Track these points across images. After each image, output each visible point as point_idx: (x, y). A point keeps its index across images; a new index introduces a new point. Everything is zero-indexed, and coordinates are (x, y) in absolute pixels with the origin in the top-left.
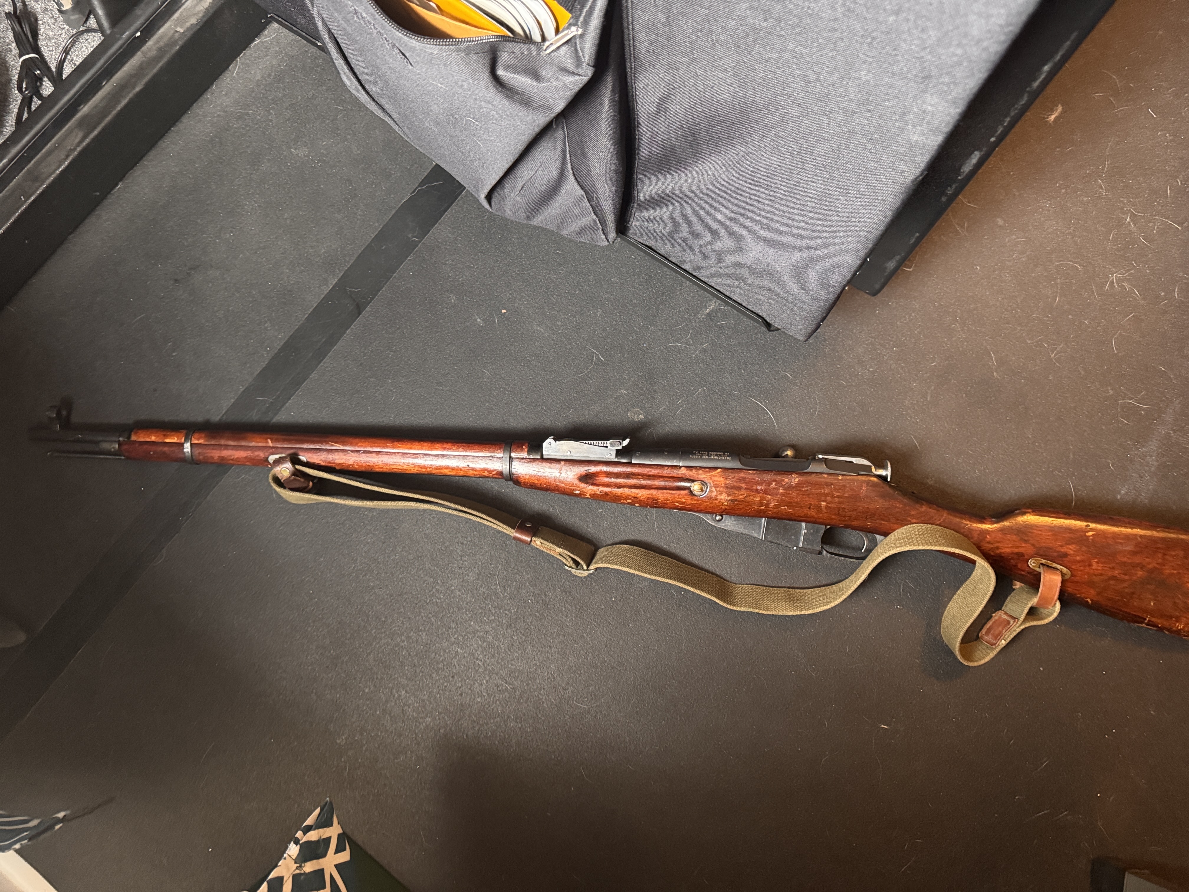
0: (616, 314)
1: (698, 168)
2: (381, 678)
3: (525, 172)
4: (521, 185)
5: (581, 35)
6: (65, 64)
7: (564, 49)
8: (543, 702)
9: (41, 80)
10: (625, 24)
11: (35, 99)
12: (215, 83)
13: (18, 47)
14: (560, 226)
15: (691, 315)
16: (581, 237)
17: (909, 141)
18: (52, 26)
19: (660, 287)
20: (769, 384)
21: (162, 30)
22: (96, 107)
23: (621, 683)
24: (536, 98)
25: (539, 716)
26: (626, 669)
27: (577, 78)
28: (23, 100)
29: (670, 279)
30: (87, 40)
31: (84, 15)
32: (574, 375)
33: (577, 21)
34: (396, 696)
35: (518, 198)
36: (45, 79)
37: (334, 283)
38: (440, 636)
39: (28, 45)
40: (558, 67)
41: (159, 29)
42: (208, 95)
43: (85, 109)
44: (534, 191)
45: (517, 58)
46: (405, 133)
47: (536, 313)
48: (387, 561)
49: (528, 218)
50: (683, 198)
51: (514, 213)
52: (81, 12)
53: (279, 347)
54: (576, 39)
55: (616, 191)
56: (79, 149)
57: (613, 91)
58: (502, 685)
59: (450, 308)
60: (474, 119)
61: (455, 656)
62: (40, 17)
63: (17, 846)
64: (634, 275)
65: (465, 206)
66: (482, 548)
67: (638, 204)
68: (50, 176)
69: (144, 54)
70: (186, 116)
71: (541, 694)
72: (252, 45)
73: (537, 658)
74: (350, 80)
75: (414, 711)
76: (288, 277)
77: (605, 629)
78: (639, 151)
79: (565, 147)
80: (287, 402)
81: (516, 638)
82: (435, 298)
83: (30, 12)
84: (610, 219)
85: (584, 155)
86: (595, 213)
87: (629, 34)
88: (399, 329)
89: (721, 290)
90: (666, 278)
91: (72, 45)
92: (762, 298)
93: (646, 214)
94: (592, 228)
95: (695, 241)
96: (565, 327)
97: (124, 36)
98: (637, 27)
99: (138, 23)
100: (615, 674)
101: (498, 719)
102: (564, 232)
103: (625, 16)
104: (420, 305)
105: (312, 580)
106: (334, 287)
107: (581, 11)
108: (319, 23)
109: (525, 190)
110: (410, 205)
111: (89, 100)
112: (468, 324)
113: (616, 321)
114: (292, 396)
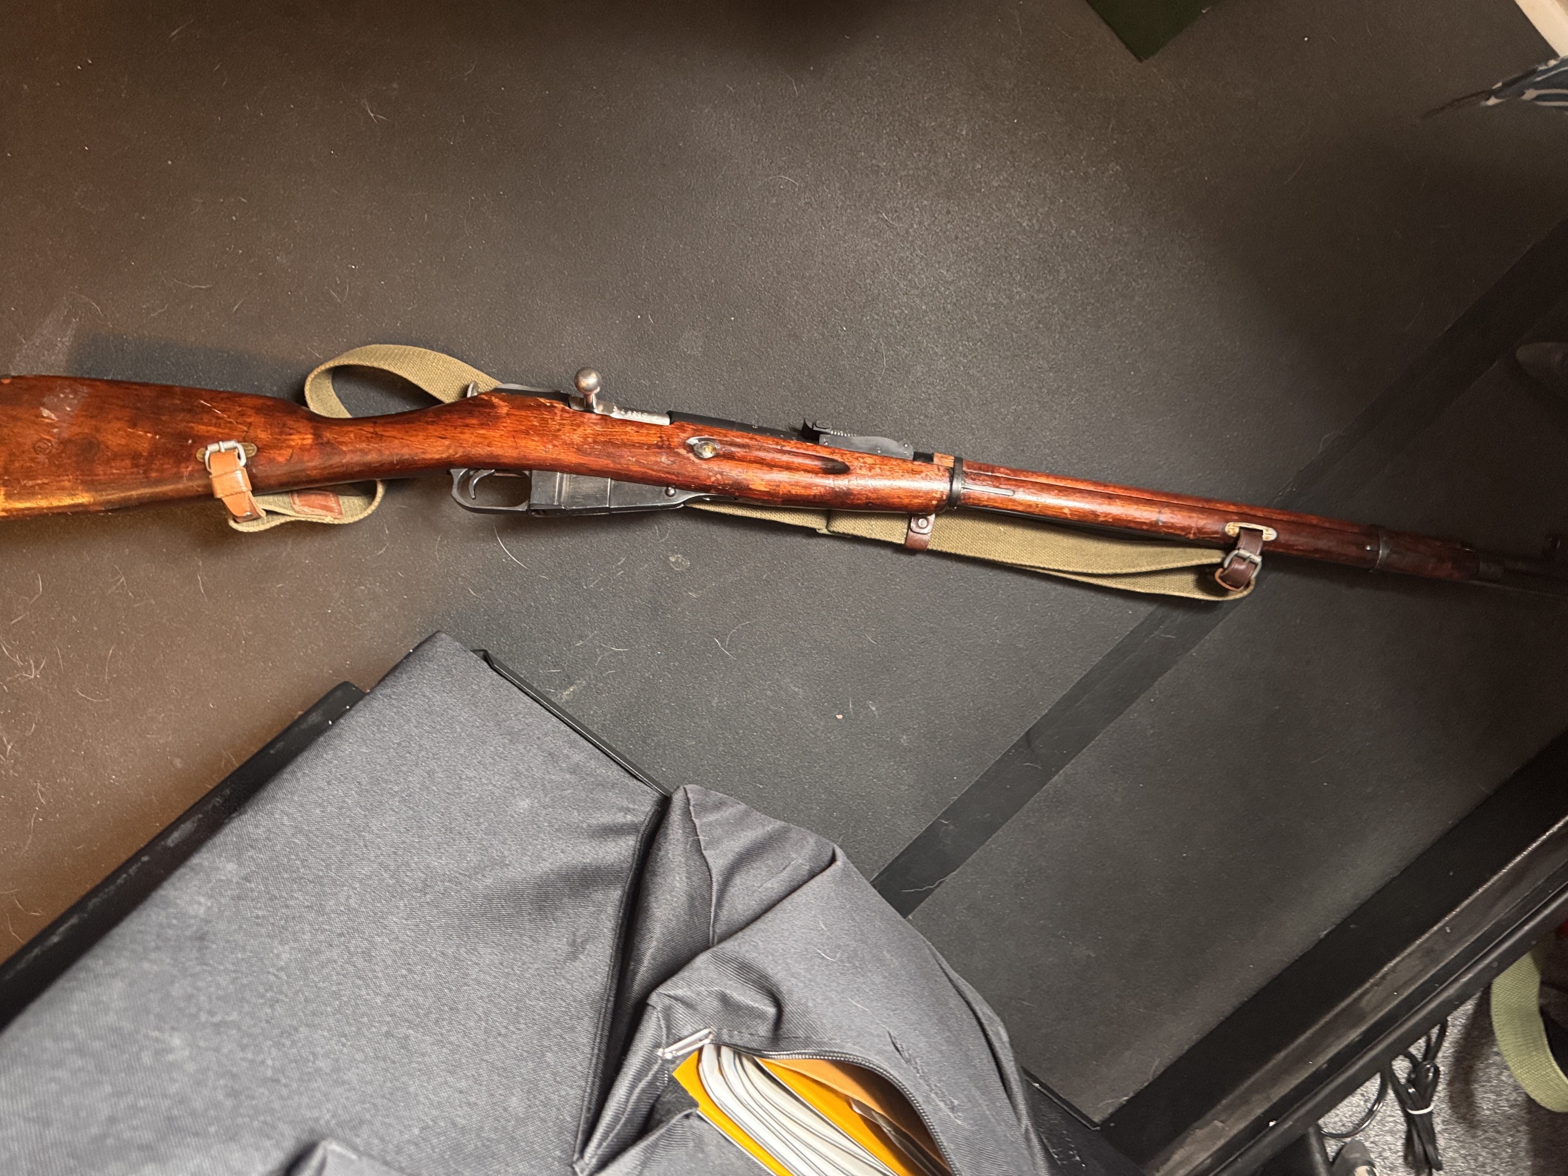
0: (694, 698)
1: (544, 867)
2: (1052, 247)
3: (775, 885)
4: (785, 872)
5: (659, 1047)
6: (1375, 1097)
7: (686, 1033)
8: (840, 189)
9: (1409, 1080)
10: (602, 1056)
11: (1419, 1056)
12: (1184, 1051)
13: (1432, 1124)
14: (746, 814)
15: (595, 685)
16: (720, 799)
17: (240, 864)
18: (1386, 1147)
19: (632, 727)
20: (500, 584)
21: (1242, 1126)
22: (1339, 1037)
23: (733, 203)
24: (729, 972)
25: (847, 171)
26: (724, 222)
27: (672, 993)
28: (1435, 1057)
29: (618, 736)
30: (1343, 1125)
31: (1343, 1157)
32: (756, 623)
33: (662, 1065)
34: (1034, 221)
35: (794, 856)
36: (1403, 1081)
37: (1056, 777)
38: (968, 295)
39: (1420, 1126)
40: (695, 1009)
41: (1246, 1128)
42: (1195, 1037)
43: (1354, 1035)
44: (770, 862)
45: (748, 1027)
46: (934, 956)
47: (797, 710)
48: (1028, 403)
49: (787, 831)
50: (574, 831)
51: (804, 838)
52: (1346, 1161)
53: (1139, 700)
54: (667, 1042)
55: (659, 850)
56: (1367, 985)
57: (635, 973)
58: (893, 220)
59: (909, 728)
60: (823, 958)
61: (951, 265)
62: (1401, 1161)
63: (1552, 63)
64: (665, 745)
65: (876, 858)
66: (901, 407)
67: (638, 831)
68: (1410, 954)
69: (1268, 1098)
70: (1226, 1014)
71: (842, 201)
72: (1131, 1094)
73: (843, 250)
74: (998, 1034)
75: (1014, 197)
76: (1116, 791)
77: (748, 280)
78: (622, 897)
79: (715, 911)
80: (1135, 628)
81: (868, 281)
82: (928, 742)
83: (1411, 1168)
84: (675, 815)
85: (691, 898)
86: (695, 826)
87: (600, 1043)
88: (979, 708)
89: (543, 710)
90: (623, 737)
91: (1363, 1121)
92: (488, 693)
93: (629, 818)
94: (704, 808)
95: (568, 776)
96: (761, 688)
97: (1291, 1123)
98: (588, 1050)
99: (1270, 1138)
100: (740, 217)
101: (903, 173)
102: (742, 807)
103: (600, 1066)
104: (947, 736)
105: (1129, 388)
106: (1057, 772)
107: (655, 1078)
108: (1022, 1107)
109: (782, 864)
110: (946, 866)
111: (1347, 1046)
112: (888, 705)
113: (694, 688)
114: (1129, 635)
